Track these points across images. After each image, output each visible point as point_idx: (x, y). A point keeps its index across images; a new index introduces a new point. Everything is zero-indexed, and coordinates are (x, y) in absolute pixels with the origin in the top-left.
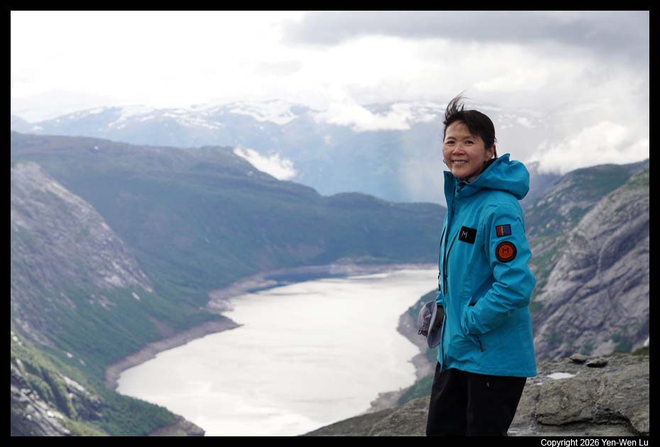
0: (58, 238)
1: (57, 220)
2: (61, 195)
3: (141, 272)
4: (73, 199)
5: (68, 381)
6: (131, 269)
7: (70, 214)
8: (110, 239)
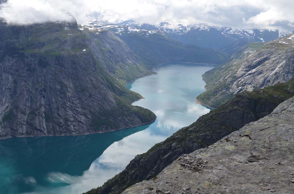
0: (117, 50)
1: (117, 46)
2: (118, 40)
3: (137, 60)
4: (121, 41)
5: (116, 85)
6: (134, 59)
7: (120, 45)
8: (130, 51)
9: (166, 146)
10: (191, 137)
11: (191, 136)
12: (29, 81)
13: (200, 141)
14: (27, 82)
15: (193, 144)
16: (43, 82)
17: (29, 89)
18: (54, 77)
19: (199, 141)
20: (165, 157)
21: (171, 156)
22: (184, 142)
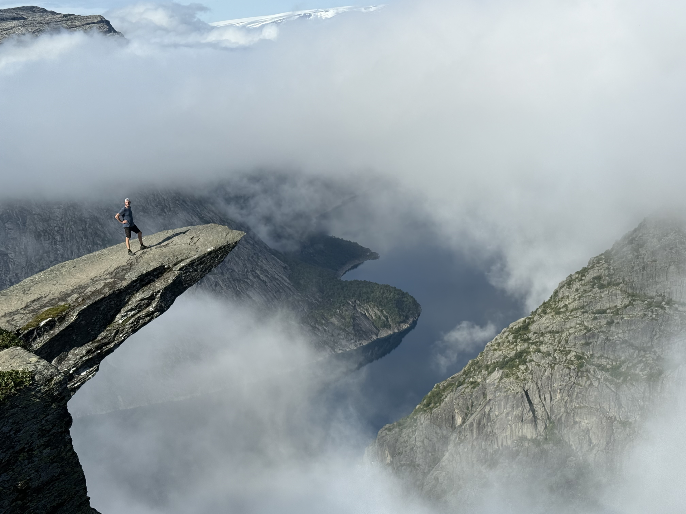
9: (470, 387)
10: (541, 347)
11: (542, 343)
12: (15, 252)
13: (571, 356)
14: (7, 255)
15: (553, 368)
16: (57, 249)
17: (16, 275)
18: (89, 227)
19: (568, 358)
20: (471, 420)
21: (489, 415)
22: (522, 367)
